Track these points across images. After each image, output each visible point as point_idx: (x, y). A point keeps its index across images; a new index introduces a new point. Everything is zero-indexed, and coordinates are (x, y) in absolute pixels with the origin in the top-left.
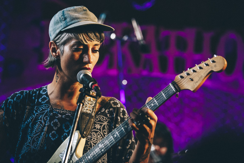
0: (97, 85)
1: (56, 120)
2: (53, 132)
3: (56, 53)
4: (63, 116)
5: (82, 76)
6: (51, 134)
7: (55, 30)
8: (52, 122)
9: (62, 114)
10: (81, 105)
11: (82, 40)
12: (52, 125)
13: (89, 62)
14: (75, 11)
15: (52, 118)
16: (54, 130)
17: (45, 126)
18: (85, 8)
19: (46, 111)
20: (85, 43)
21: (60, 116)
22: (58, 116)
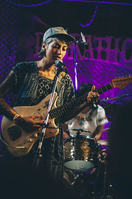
0: (66, 67)
1: (42, 83)
2: (41, 89)
3: (44, 48)
4: (46, 81)
5: (58, 62)
6: (39, 90)
7: (46, 37)
8: (40, 84)
9: (45, 80)
10: (58, 77)
11: (58, 42)
12: (40, 85)
13: (60, 54)
14: (58, 29)
15: (40, 81)
16: (41, 88)
17: (36, 85)
18: (62, 28)
19: (37, 77)
20: (60, 44)
21: (44, 81)
22: (43, 81)
